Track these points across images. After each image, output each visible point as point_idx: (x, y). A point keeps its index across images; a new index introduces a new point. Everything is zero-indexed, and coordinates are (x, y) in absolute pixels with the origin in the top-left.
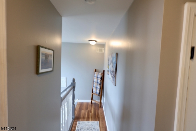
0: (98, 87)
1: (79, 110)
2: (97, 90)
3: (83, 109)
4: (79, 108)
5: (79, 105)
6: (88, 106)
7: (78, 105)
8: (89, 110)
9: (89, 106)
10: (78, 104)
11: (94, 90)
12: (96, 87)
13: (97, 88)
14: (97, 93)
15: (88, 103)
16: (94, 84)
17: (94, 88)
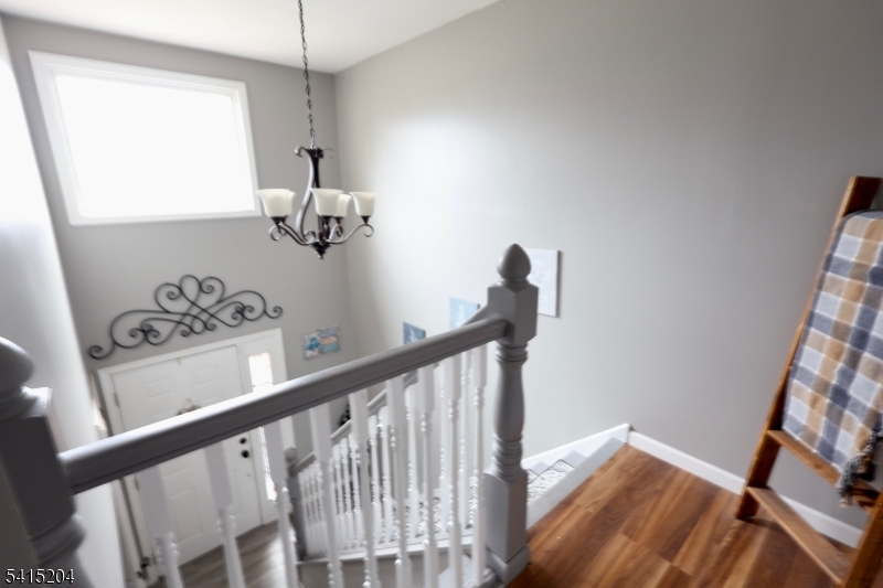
0: (852, 391)
1: (596, 518)
2: (835, 418)
3: (631, 534)
4: (604, 497)
5: (622, 469)
6: (692, 522)
7: (612, 470)
8: (688, 569)
9: (705, 529)
10: (621, 460)
11: (799, 410)
12: (822, 387)
13: (840, 397)
14: (828, 451)
15: (707, 495)
16: (807, 349)
17: (795, 382)
